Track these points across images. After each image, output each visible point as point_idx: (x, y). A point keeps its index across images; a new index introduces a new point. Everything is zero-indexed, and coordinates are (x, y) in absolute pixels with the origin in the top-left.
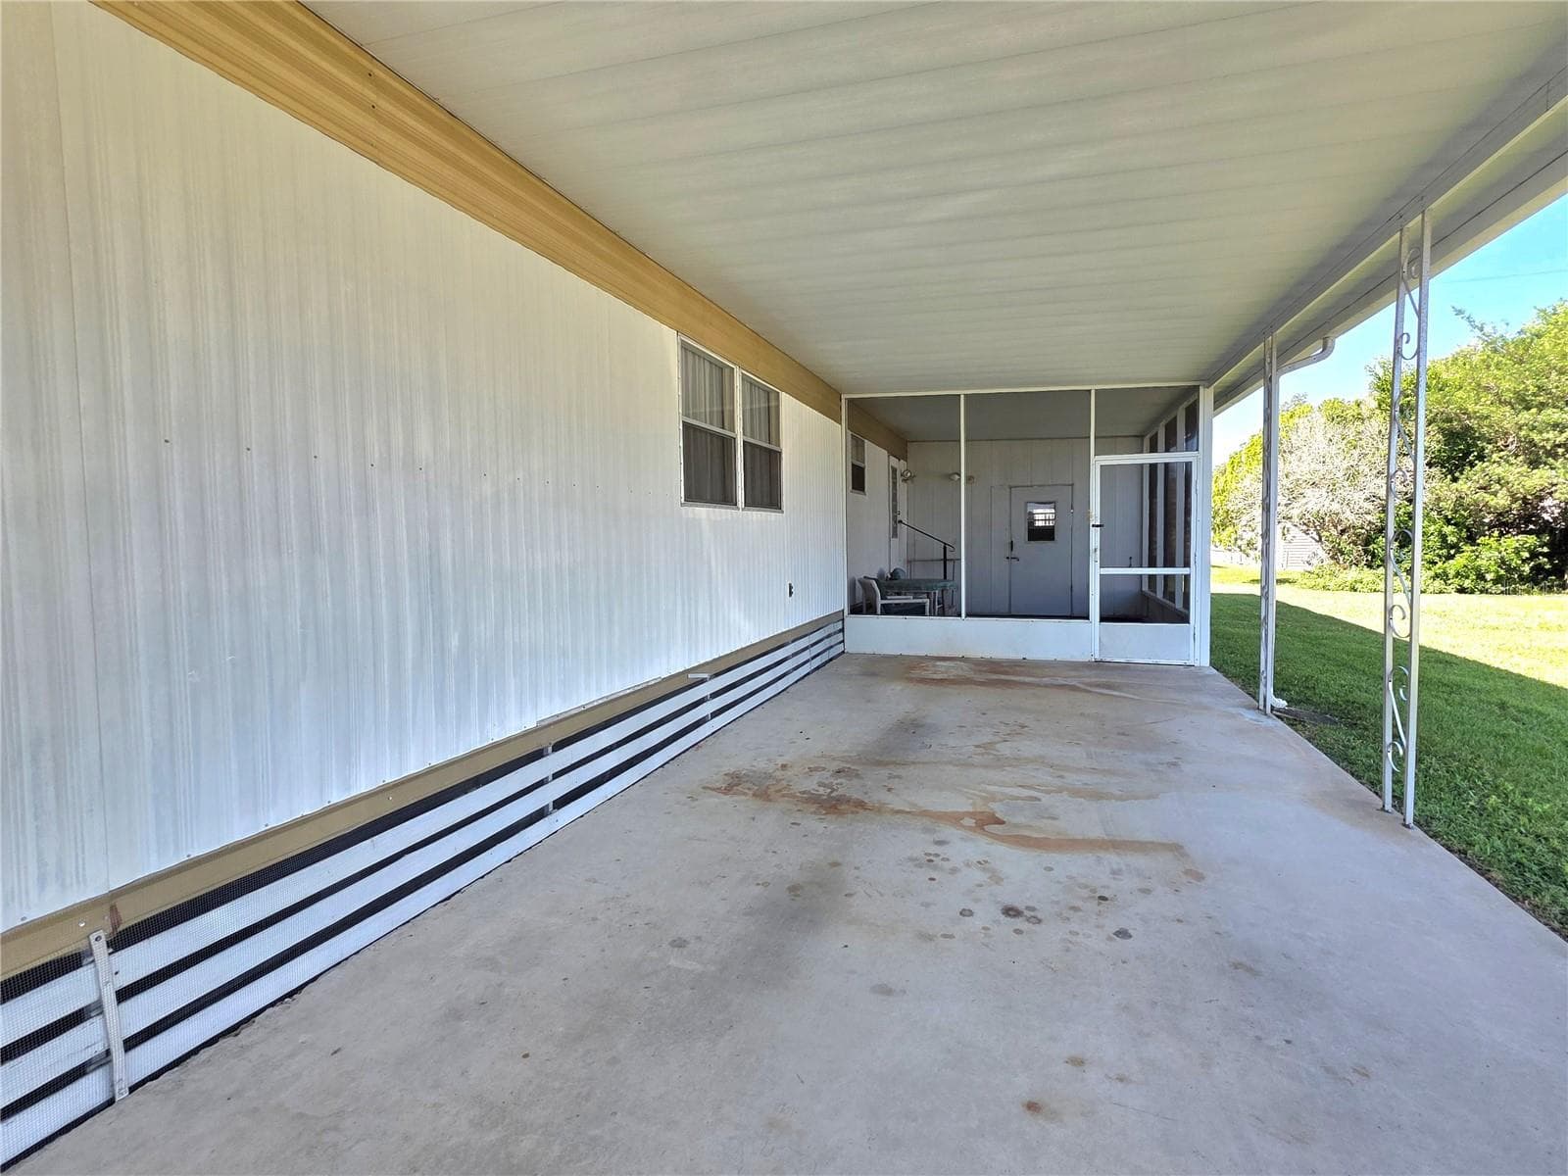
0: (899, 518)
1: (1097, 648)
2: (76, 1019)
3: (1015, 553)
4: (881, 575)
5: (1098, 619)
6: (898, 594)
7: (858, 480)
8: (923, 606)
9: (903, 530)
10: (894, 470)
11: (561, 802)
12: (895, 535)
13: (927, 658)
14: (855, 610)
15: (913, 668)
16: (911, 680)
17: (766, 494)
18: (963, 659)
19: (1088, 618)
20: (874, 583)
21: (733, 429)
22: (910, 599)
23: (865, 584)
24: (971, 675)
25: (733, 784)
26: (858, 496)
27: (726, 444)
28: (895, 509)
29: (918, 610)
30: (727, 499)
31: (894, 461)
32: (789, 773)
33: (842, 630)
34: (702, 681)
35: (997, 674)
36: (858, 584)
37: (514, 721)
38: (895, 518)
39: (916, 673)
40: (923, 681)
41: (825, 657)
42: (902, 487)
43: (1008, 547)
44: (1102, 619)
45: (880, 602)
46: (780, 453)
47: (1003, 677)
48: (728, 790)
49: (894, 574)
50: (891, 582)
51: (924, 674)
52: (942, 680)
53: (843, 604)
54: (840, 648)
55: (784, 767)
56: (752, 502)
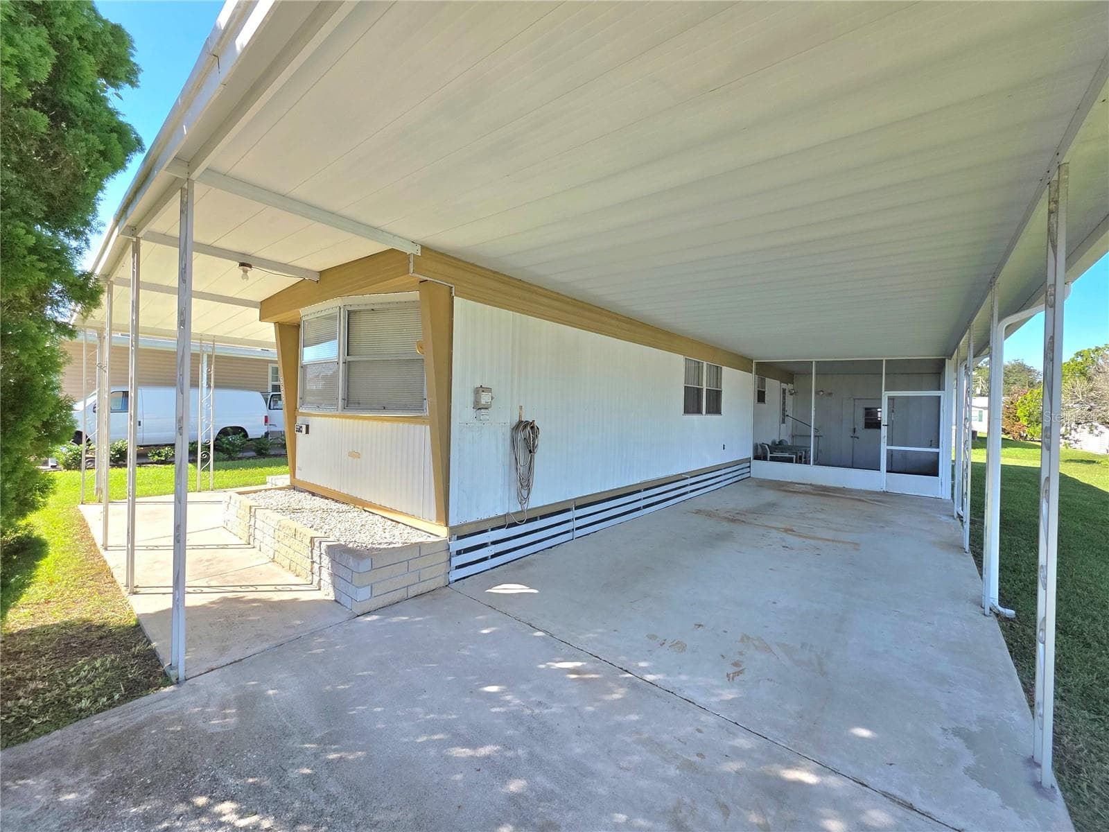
0: (786, 413)
1: (885, 485)
2: (568, 521)
3: (856, 435)
4: (774, 443)
5: (885, 471)
6: (783, 452)
7: (761, 397)
8: (792, 458)
9: (789, 421)
10: (784, 390)
11: (645, 507)
12: (783, 422)
13: (791, 483)
14: (756, 458)
15: (783, 486)
16: (779, 490)
17: (715, 408)
18: (811, 485)
19: (879, 470)
20: (767, 447)
21: (702, 386)
22: (787, 455)
23: (762, 446)
24: (811, 491)
25: (698, 512)
26: (761, 405)
27: (699, 391)
28: (784, 410)
29: (790, 460)
30: (699, 411)
31: (784, 386)
32: (718, 512)
33: (750, 467)
34: (687, 478)
35: (824, 492)
36: (759, 446)
37: (635, 480)
38: (784, 414)
39: (785, 488)
40: (786, 491)
41: (740, 478)
42: (789, 399)
43: (852, 431)
44: (887, 471)
45: (769, 455)
46: (721, 391)
47: (826, 493)
48: (697, 513)
49: (781, 442)
50: (778, 446)
51: (788, 489)
52: (795, 492)
53: (750, 454)
54: (748, 475)
55: (717, 510)
56: (708, 412)
